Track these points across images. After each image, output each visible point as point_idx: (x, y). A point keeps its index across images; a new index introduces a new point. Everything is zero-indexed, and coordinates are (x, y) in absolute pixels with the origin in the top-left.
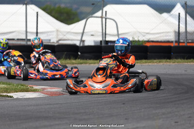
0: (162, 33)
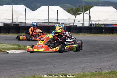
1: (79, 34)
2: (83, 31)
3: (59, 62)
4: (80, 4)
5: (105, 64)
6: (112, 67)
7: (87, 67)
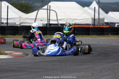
0: (84, 19)
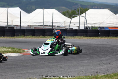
1: (75, 37)
2: (78, 34)
3: (54, 65)
4: (76, 7)
5: (101, 67)
6: (108, 70)
7: (83, 71)
